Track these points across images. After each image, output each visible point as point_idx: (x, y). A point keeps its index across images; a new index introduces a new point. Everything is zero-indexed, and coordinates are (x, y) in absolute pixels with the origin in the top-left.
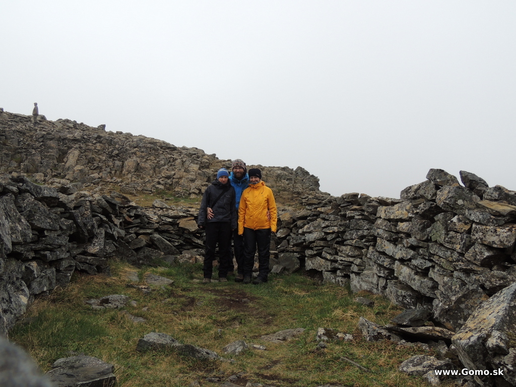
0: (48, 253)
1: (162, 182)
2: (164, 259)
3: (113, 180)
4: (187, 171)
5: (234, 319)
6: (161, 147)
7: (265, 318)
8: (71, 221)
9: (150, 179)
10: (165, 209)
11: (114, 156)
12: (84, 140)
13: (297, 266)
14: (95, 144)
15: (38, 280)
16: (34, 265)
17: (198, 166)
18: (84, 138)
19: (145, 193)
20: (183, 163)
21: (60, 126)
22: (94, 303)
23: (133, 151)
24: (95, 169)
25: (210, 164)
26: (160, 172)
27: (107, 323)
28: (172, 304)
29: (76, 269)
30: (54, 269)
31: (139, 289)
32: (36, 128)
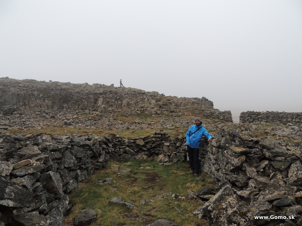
0: (83, 166)
1: (139, 110)
2: (130, 158)
3: (118, 111)
4: (150, 104)
5: (150, 187)
6: (138, 93)
7: (161, 187)
8: (91, 152)
9: (134, 109)
10: (140, 124)
11: (118, 99)
12: (104, 93)
13: (183, 159)
14: (109, 94)
15: (81, 176)
16: (79, 171)
17: (155, 101)
18: (104, 92)
19: (132, 116)
20: (148, 100)
21: (94, 87)
22: (101, 182)
23: (125, 96)
24: (110, 106)
25: (161, 99)
26: (138, 105)
27: (104, 191)
28: (128, 181)
29: (95, 168)
30: (86, 171)
31: (117, 175)
32: (84, 89)
